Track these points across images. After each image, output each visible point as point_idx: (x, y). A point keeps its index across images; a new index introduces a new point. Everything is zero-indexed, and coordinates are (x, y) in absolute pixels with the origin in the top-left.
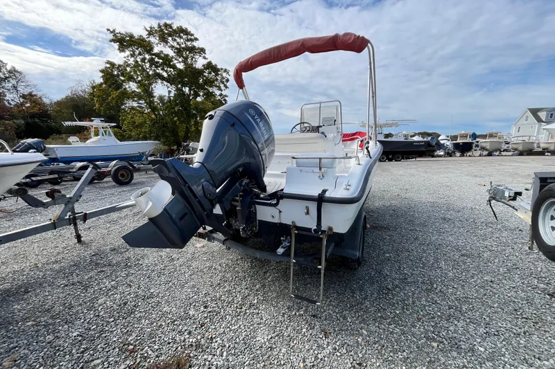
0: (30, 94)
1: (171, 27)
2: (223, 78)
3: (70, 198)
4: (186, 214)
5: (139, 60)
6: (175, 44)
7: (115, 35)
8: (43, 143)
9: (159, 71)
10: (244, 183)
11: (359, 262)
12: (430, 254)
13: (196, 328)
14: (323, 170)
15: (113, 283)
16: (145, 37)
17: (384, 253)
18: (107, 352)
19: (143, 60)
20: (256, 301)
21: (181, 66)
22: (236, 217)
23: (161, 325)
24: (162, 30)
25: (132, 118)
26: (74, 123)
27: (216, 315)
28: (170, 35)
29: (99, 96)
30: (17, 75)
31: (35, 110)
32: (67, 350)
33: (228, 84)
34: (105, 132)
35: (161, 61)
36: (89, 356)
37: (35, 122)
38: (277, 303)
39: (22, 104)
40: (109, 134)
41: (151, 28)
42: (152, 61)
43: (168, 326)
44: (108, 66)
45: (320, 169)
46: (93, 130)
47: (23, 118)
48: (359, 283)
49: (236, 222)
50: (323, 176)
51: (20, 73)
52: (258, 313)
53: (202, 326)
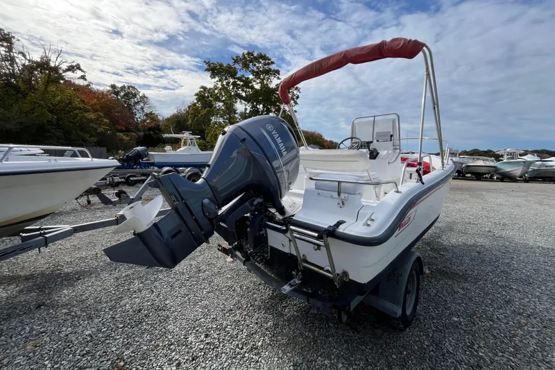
0: (151, 113)
1: (253, 55)
2: (294, 95)
3: (133, 199)
4: (180, 231)
5: (225, 83)
6: (255, 69)
7: (209, 65)
8: (146, 150)
9: (240, 91)
10: (255, 203)
11: (407, 321)
12: (529, 332)
13: (187, 360)
14: (343, 196)
15: (141, 285)
16: (231, 64)
17: (451, 314)
18: (101, 362)
19: (228, 84)
20: (260, 344)
21: (257, 87)
22: (247, 239)
23: (158, 345)
24: (245, 58)
25: (215, 131)
26: (170, 135)
27: (213, 349)
28: (251, 62)
29: (192, 114)
30: (145, 99)
31: (153, 125)
32: (73, 349)
33: (298, 101)
34: (192, 142)
35: (242, 83)
36: (86, 362)
37: (150, 134)
38: (284, 353)
39: (145, 121)
40: (194, 144)
41: (237, 57)
42: (234, 84)
43: (163, 349)
44: (202, 90)
45: (339, 195)
46: (183, 141)
47: (144, 131)
48: (401, 353)
49: (246, 244)
50: (343, 203)
51: (147, 98)
52: (257, 362)
53: (193, 359)
